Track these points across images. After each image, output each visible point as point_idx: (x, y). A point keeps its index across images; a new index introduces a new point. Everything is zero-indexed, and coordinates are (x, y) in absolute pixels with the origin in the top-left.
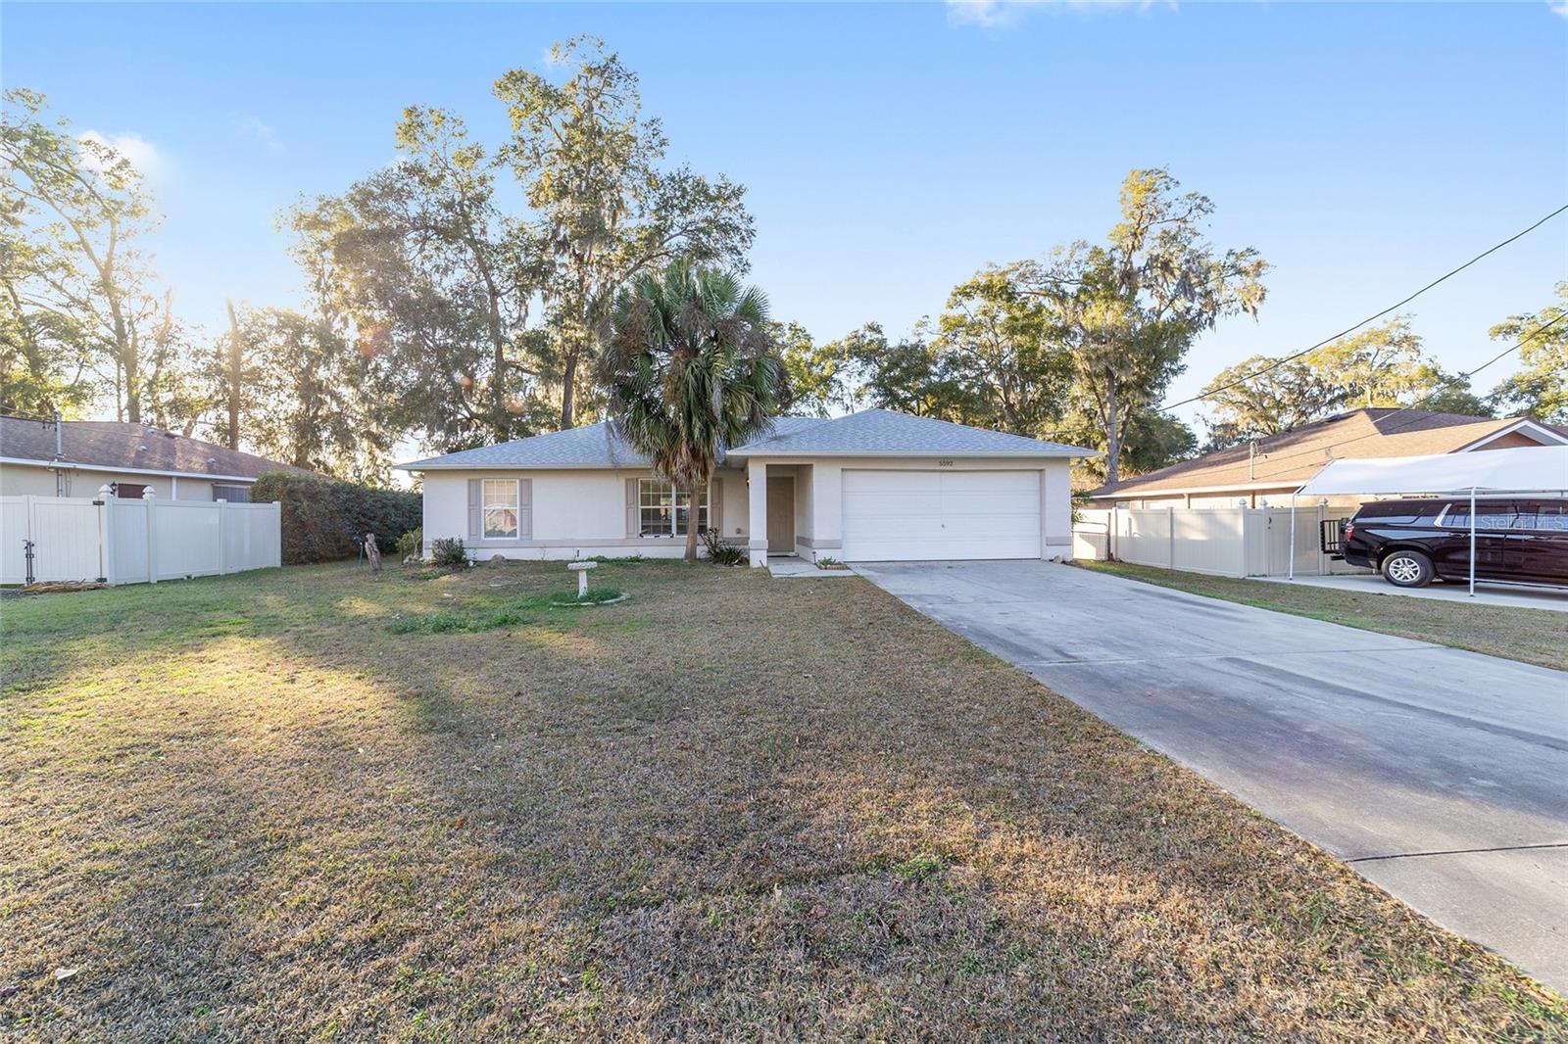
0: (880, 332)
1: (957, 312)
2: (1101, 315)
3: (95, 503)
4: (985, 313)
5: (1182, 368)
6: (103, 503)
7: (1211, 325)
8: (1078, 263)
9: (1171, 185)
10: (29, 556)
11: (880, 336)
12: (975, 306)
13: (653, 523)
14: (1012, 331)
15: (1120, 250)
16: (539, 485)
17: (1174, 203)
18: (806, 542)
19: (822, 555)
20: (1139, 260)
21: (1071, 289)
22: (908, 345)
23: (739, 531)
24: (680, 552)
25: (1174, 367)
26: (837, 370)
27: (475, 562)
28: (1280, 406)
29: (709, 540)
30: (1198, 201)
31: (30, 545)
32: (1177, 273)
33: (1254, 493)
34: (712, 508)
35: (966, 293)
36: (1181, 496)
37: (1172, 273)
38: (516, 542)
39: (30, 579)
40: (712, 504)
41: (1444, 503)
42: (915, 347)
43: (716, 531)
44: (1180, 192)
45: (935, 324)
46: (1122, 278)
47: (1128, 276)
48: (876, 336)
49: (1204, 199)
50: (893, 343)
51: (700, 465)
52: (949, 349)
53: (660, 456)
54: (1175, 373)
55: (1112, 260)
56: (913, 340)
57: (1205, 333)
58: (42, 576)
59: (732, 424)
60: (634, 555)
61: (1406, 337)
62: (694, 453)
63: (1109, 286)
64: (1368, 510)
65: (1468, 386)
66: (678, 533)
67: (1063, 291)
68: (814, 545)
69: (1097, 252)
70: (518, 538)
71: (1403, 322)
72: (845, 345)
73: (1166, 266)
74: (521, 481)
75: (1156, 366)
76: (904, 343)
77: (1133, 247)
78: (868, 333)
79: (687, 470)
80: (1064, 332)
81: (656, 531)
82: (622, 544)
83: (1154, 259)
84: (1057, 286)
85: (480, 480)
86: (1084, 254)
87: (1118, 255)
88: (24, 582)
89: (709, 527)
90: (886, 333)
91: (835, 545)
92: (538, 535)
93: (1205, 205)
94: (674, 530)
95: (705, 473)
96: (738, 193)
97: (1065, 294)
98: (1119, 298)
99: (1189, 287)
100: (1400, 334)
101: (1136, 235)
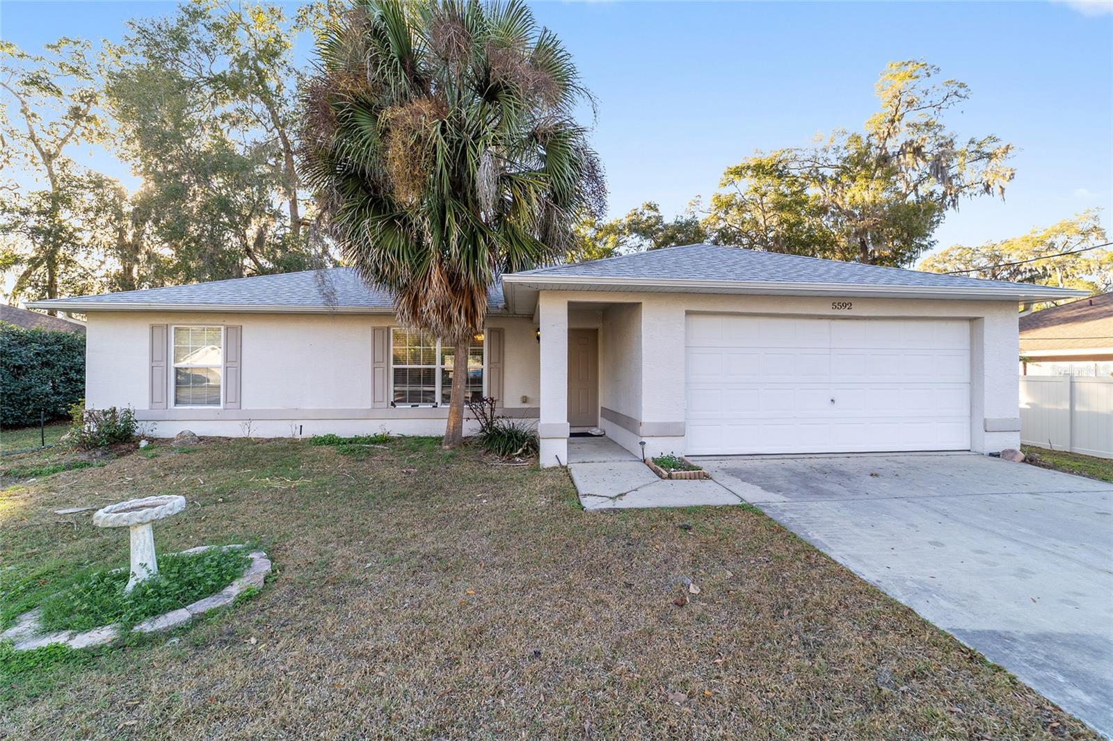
0: (657, 210)
1: (730, 190)
2: (861, 193)
4: (756, 190)
5: (931, 244)
7: (954, 206)
8: (837, 149)
9: (931, 72)
11: (656, 214)
12: (745, 185)
13: (409, 388)
14: (780, 207)
15: (877, 137)
17: (931, 90)
18: (629, 423)
19: (656, 448)
20: (893, 146)
21: (829, 172)
22: (684, 221)
23: (525, 400)
25: (925, 243)
26: (618, 244)
27: (151, 440)
29: (483, 414)
30: (955, 88)
32: (929, 157)
34: (490, 369)
35: (738, 172)
37: (924, 158)
38: (218, 412)
40: (490, 362)
42: (688, 224)
43: (492, 401)
44: (939, 79)
45: (708, 203)
46: (878, 161)
47: (884, 160)
48: (652, 213)
49: (962, 85)
50: (669, 220)
51: (465, 303)
52: (722, 224)
53: (404, 289)
54: (926, 248)
55: (869, 145)
56: (689, 217)
57: (949, 213)
59: (512, 237)
60: (379, 433)
61: (1095, 227)
62: (452, 279)
63: (866, 167)
66: (443, 402)
67: (822, 175)
68: (642, 430)
69: (857, 139)
70: (221, 407)
72: (625, 221)
73: (917, 151)
74: (227, 329)
75: (907, 242)
76: (679, 219)
77: (889, 134)
78: (646, 211)
79: (442, 309)
80: (823, 210)
81: (415, 398)
82: (366, 416)
83: (907, 145)
84: (817, 171)
85: (166, 327)
86: (840, 140)
87: (874, 140)
89: (485, 395)
90: (662, 211)
91: (674, 431)
92: (250, 402)
93: (962, 92)
94: (438, 398)
95: (471, 315)
97: (824, 178)
98: (878, 178)
99: (939, 170)
100: (1089, 224)
101: (892, 121)
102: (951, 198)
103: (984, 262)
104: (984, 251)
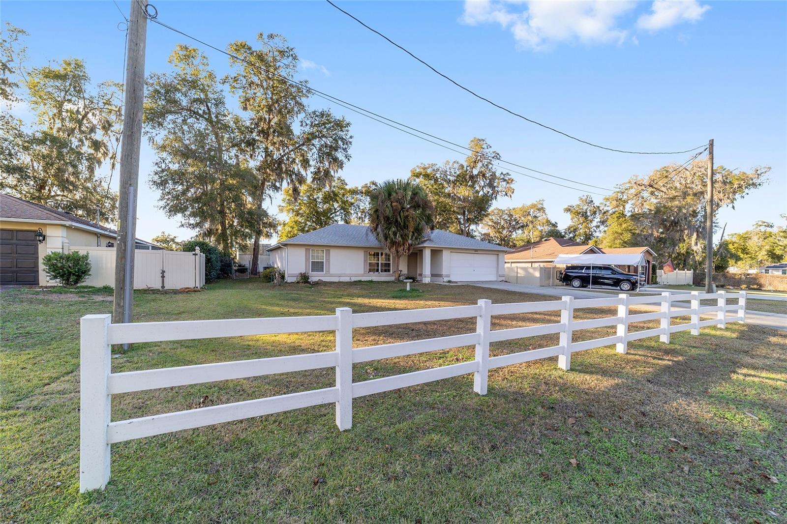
2: (463, 192)
3: (194, 254)
6: (197, 254)
7: (495, 199)
8: (455, 169)
9: (488, 147)
10: (163, 277)
13: (373, 268)
15: (469, 167)
16: (333, 252)
19: (446, 279)
20: (475, 172)
21: (452, 178)
24: (393, 279)
27: (313, 282)
28: (503, 228)
30: (496, 155)
31: (163, 272)
33: (532, 262)
36: (509, 263)
37: (486, 178)
38: (324, 274)
39: (163, 287)
41: (584, 267)
44: (491, 150)
46: (470, 178)
47: (472, 177)
55: (467, 171)
57: (494, 202)
58: (168, 286)
63: (466, 180)
64: (568, 268)
65: (557, 227)
67: (449, 179)
68: (443, 276)
69: (462, 167)
70: (324, 272)
71: (541, 202)
73: (484, 175)
74: (326, 250)
75: (480, 213)
77: (474, 167)
81: (374, 271)
82: (364, 275)
83: (481, 172)
84: (447, 177)
85: (309, 249)
86: (456, 166)
87: (468, 169)
88: (160, 288)
91: (448, 276)
92: (332, 271)
93: (498, 156)
94: (381, 271)
96: (348, 124)
97: (450, 181)
98: (469, 186)
99: (491, 185)
100: (540, 206)
101: (475, 162)
102: (495, 193)
103: (506, 217)
104: (506, 212)
